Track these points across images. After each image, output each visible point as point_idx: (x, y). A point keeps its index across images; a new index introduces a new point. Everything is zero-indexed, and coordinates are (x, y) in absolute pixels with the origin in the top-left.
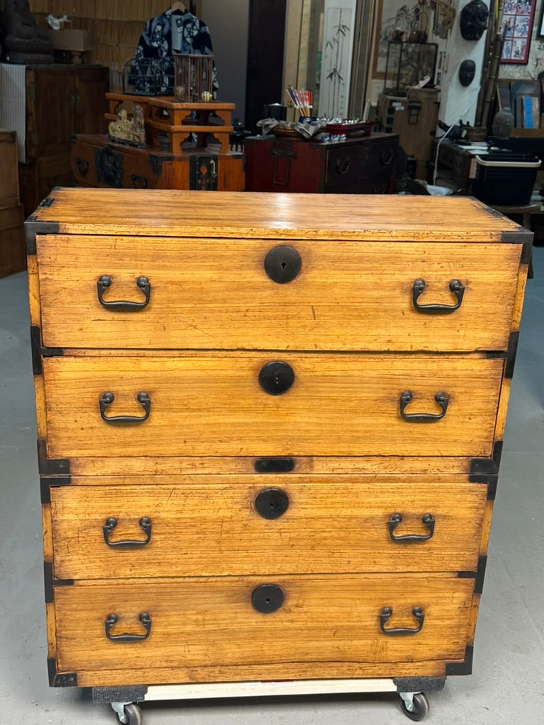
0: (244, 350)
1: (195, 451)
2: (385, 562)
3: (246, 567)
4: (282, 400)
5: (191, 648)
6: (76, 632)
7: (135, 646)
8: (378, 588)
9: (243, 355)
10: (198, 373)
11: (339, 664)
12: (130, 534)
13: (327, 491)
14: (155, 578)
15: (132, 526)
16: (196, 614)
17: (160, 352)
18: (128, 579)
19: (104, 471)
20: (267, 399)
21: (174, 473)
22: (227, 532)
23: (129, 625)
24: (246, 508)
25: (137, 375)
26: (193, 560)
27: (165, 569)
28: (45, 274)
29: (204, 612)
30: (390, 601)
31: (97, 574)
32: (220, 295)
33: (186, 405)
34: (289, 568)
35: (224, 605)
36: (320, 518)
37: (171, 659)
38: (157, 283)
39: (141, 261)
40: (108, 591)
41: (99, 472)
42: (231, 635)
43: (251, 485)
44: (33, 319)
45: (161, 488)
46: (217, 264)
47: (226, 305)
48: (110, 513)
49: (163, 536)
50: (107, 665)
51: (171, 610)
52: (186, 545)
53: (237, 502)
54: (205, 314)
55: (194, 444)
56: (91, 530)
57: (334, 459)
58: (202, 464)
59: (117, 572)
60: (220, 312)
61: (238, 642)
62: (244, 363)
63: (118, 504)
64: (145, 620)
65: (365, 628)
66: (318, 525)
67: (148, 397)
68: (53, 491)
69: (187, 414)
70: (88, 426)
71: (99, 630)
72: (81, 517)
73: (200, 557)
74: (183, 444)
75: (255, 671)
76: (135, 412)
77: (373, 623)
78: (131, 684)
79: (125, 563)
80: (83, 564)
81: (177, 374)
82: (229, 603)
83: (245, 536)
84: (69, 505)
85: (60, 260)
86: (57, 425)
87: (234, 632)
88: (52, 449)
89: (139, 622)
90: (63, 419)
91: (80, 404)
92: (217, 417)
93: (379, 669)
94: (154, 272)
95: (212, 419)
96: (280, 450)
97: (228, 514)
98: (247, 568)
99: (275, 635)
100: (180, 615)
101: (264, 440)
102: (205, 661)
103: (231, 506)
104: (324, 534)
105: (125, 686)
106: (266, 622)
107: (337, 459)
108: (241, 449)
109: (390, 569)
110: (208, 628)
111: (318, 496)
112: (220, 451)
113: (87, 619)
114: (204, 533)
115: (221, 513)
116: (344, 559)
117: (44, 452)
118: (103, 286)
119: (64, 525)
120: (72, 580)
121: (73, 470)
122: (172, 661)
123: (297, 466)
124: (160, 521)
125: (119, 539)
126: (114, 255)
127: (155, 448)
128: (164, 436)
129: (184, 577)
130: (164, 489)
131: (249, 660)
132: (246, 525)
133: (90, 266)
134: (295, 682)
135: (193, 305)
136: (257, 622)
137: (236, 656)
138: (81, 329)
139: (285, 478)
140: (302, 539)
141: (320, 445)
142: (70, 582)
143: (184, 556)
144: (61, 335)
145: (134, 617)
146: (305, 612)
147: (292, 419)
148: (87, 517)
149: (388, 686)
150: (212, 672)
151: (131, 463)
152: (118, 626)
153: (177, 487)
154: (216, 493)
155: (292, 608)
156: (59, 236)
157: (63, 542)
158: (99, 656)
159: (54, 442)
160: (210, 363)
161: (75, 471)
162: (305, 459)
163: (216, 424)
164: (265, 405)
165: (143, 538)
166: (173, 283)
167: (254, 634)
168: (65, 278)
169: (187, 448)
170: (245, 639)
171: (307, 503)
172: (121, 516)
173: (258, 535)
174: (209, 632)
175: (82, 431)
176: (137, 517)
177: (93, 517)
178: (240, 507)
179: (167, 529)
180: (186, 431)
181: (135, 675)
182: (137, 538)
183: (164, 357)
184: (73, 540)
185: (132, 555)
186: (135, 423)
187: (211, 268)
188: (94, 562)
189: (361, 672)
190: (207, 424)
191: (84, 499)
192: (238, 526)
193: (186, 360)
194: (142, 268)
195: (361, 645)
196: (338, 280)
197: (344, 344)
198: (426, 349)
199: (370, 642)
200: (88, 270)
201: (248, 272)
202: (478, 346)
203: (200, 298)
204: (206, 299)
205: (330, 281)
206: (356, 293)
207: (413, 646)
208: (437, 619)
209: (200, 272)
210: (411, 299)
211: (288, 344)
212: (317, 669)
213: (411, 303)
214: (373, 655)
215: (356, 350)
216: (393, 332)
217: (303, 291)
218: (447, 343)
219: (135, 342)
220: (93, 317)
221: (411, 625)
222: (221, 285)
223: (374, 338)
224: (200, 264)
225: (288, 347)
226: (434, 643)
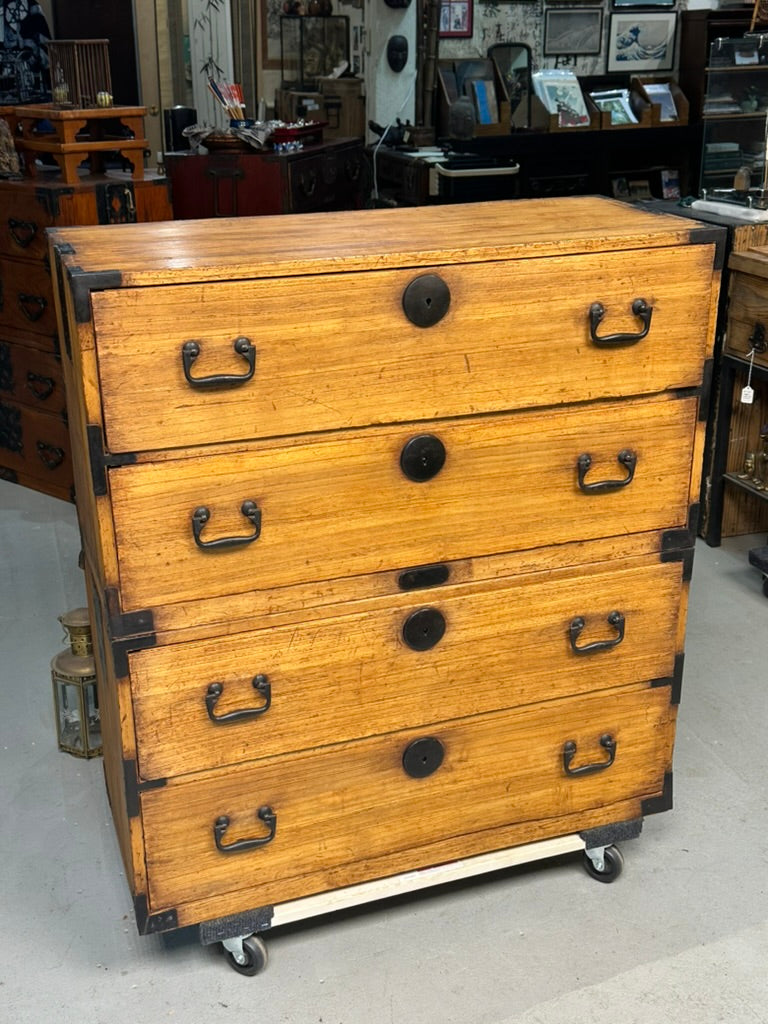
0: (380, 425)
1: (322, 574)
2: (565, 682)
3: (394, 720)
4: (430, 487)
5: (328, 842)
6: (173, 850)
7: (254, 854)
8: (558, 718)
9: (378, 433)
10: (322, 465)
11: (515, 827)
12: (240, 701)
13: (492, 602)
14: (276, 756)
15: (244, 690)
16: (333, 795)
17: (269, 442)
18: (240, 763)
19: (199, 619)
20: (411, 488)
21: (294, 607)
22: (368, 678)
23: (245, 827)
24: (393, 640)
25: (240, 478)
26: (326, 723)
27: (289, 741)
28: (107, 348)
29: (343, 791)
30: (573, 733)
31: (199, 764)
32: (347, 353)
33: (307, 512)
34: (449, 712)
35: (368, 777)
36: (484, 639)
37: (302, 862)
38: (263, 343)
39: (239, 315)
40: (215, 786)
41: (193, 621)
42: (377, 815)
43: (396, 609)
44: (90, 416)
45: (279, 632)
46: (341, 309)
47: (355, 365)
48: (212, 677)
49: (284, 697)
50: (217, 889)
51: (299, 797)
52: (317, 703)
53: (380, 635)
54: (328, 382)
55: (319, 563)
56: (188, 704)
57: (497, 557)
58: (331, 590)
59: (227, 756)
60: (348, 376)
61: (388, 822)
62: (380, 443)
63: (223, 662)
64: (267, 817)
65: (545, 773)
66: (483, 648)
67: (255, 506)
68: (133, 658)
69: (308, 523)
70: (175, 558)
71: (205, 841)
72: (174, 688)
73: (335, 717)
74: (305, 566)
75: (411, 858)
76: (239, 529)
77: (554, 765)
78: (251, 908)
79: (236, 742)
80: (178, 753)
81: (293, 470)
82: (376, 771)
83: (391, 679)
84: (156, 675)
85: (127, 325)
86: (133, 563)
87: (382, 810)
88: (126, 598)
89: (259, 820)
90: (142, 554)
91: (163, 530)
92: (348, 522)
93: (564, 824)
94: (257, 329)
95: (343, 525)
96: (431, 555)
97: (369, 652)
98: (397, 721)
99: (435, 804)
100: (311, 801)
101: (410, 545)
102: (347, 856)
103: (372, 641)
104: (490, 660)
105: (244, 912)
106: (421, 789)
107: (502, 557)
108: (381, 561)
109: (573, 690)
110: (349, 811)
111: (481, 610)
112: (354, 568)
113: (188, 830)
114: (339, 684)
115: (360, 653)
116: (517, 688)
117: (116, 605)
118: (189, 355)
119: (151, 704)
120: (165, 779)
121: (158, 624)
122: (304, 866)
123: (452, 574)
124: (280, 677)
125: (226, 710)
126: (203, 310)
127: (268, 578)
128: (280, 558)
129: (314, 748)
130: (284, 632)
131: (403, 844)
132: (392, 664)
133: (168, 331)
134: (460, 863)
135: (312, 371)
136: (411, 792)
137: (386, 842)
138: (161, 422)
139: (439, 592)
140: (463, 670)
141: (481, 541)
142: (162, 782)
143: (314, 719)
144: (133, 434)
145: (251, 816)
146: (470, 767)
147: (445, 511)
148: (182, 688)
149: (575, 843)
150: (357, 869)
151: (236, 603)
152: (229, 831)
153: (300, 626)
154: (352, 627)
155: (454, 765)
156: (123, 291)
157: (151, 727)
158: (206, 878)
159: (129, 588)
160: (336, 449)
161: (160, 626)
162: (462, 563)
163: (346, 532)
164: (409, 496)
165: (257, 705)
166: (284, 342)
167: (408, 808)
168: (134, 351)
169: (310, 571)
170: (397, 816)
171: (468, 622)
172: (228, 678)
173: (408, 674)
174: (351, 816)
175: (167, 568)
176: (249, 676)
177: (189, 686)
178: (383, 640)
179: (290, 687)
180: (308, 547)
181: (256, 895)
182: (251, 705)
183: (274, 448)
184: (164, 723)
185: (243, 730)
186: (240, 546)
187: (333, 315)
188: (194, 748)
189: (541, 832)
190: (336, 534)
191: (176, 663)
192: (381, 667)
193: (304, 449)
194: (240, 326)
195: (539, 797)
196: (497, 315)
197: (507, 401)
198: (607, 395)
199: (551, 790)
200: (167, 336)
201: (382, 316)
202: (668, 383)
203: (320, 359)
204: (326, 360)
205: (486, 317)
206: (520, 330)
207: (602, 786)
208: (629, 746)
209: (318, 323)
210: (587, 330)
211: (436, 410)
212: (488, 839)
213: (587, 336)
214: (555, 807)
215: (521, 407)
216: (567, 377)
217: (453, 335)
218: (632, 384)
219: (236, 431)
220: (176, 403)
221: (599, 759)
222: (347, 338)
223: (544, 388)
224: (318, 311)
225: (437, 414)
226: (627, 777)
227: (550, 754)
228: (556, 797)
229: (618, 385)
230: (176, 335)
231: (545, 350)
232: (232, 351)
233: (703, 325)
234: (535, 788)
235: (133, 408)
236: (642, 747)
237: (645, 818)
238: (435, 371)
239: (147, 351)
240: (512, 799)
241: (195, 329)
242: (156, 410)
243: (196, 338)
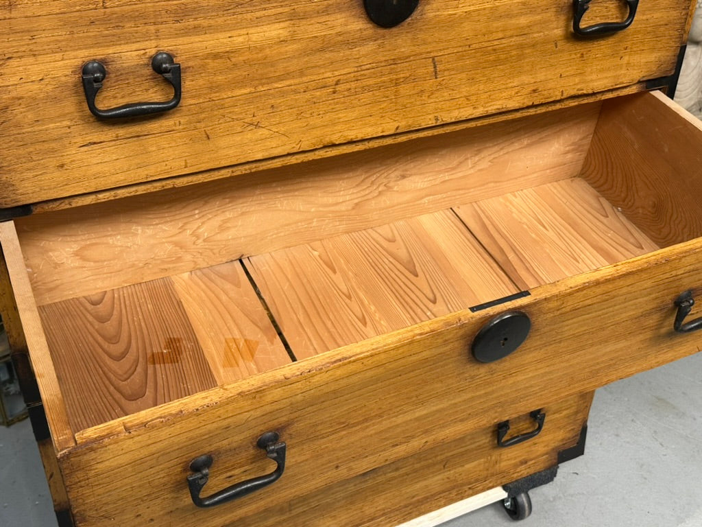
32: (294, 65)
38: (188, 59)
39: (155, 24)
46: (287, 9)
47: (305, 79)
60: (296, 92)
65: (478, 448)
77: (487, 440)
94: (180, 40)
126: (105, 20)
133: (60, 50)
135: (253, 90)
166: (216, 56)
187: (277, 18)
194: (158, 38)
196: (472, 8)
197: (475, 108)
198: (580, 92)
199: (482, 460)
200: (58, 56)
201: (339, 16)
202: (643, 74)
203: (262, 75)
204: (271, 75)
205: (459, 11)
206: (495, 24)
207: (528, 449)
208: (554, 413)
209: (259, 29)
210: (568, 20)
211: (396, 124)
212: (423, 506)
213: (567, 26)
214: (485, 472)
215: (490, 112)
216: (541, 76)
217: (421, 36)
218: (606, 78)
219: (162, 167)
220: (80, 140)
221: (527, 429)
222: (295, 46)
223: (516, 89)
224: (258, 14)
225: (397, 128)
226: (551, 437)
227: (485, 432)
228: (487, 464)
229: (592, 81)
230: (72, 54)
231: (521, 47)
232: (148, 71)
233: (684, 9)
234: (468, 461)
235: (21, 151)
236: (565, 413)
237: (559, 465)
238: (397, 79)
239: (33, 78)
240: (449, 473)
241: (97, 45)
242: (53, 151)
243: (99, 57)
